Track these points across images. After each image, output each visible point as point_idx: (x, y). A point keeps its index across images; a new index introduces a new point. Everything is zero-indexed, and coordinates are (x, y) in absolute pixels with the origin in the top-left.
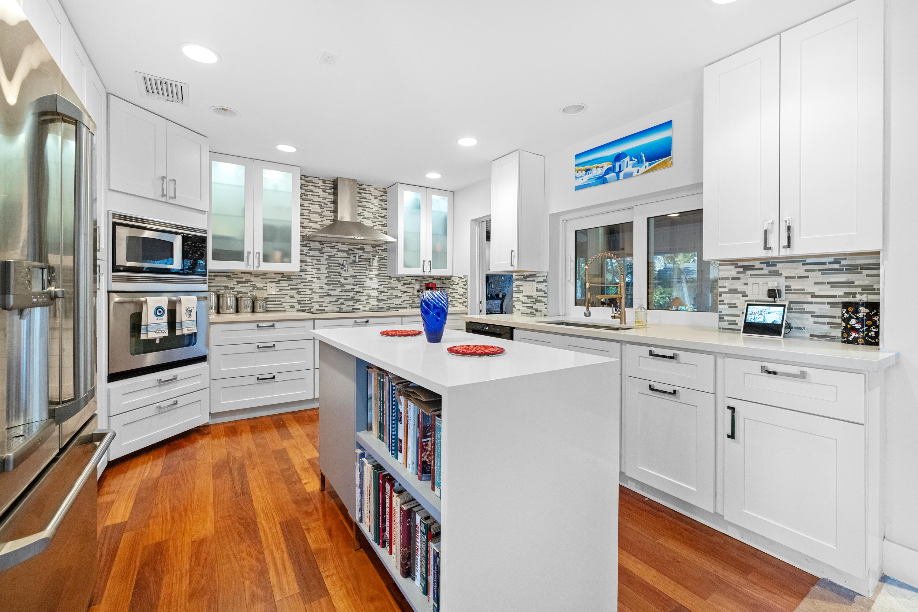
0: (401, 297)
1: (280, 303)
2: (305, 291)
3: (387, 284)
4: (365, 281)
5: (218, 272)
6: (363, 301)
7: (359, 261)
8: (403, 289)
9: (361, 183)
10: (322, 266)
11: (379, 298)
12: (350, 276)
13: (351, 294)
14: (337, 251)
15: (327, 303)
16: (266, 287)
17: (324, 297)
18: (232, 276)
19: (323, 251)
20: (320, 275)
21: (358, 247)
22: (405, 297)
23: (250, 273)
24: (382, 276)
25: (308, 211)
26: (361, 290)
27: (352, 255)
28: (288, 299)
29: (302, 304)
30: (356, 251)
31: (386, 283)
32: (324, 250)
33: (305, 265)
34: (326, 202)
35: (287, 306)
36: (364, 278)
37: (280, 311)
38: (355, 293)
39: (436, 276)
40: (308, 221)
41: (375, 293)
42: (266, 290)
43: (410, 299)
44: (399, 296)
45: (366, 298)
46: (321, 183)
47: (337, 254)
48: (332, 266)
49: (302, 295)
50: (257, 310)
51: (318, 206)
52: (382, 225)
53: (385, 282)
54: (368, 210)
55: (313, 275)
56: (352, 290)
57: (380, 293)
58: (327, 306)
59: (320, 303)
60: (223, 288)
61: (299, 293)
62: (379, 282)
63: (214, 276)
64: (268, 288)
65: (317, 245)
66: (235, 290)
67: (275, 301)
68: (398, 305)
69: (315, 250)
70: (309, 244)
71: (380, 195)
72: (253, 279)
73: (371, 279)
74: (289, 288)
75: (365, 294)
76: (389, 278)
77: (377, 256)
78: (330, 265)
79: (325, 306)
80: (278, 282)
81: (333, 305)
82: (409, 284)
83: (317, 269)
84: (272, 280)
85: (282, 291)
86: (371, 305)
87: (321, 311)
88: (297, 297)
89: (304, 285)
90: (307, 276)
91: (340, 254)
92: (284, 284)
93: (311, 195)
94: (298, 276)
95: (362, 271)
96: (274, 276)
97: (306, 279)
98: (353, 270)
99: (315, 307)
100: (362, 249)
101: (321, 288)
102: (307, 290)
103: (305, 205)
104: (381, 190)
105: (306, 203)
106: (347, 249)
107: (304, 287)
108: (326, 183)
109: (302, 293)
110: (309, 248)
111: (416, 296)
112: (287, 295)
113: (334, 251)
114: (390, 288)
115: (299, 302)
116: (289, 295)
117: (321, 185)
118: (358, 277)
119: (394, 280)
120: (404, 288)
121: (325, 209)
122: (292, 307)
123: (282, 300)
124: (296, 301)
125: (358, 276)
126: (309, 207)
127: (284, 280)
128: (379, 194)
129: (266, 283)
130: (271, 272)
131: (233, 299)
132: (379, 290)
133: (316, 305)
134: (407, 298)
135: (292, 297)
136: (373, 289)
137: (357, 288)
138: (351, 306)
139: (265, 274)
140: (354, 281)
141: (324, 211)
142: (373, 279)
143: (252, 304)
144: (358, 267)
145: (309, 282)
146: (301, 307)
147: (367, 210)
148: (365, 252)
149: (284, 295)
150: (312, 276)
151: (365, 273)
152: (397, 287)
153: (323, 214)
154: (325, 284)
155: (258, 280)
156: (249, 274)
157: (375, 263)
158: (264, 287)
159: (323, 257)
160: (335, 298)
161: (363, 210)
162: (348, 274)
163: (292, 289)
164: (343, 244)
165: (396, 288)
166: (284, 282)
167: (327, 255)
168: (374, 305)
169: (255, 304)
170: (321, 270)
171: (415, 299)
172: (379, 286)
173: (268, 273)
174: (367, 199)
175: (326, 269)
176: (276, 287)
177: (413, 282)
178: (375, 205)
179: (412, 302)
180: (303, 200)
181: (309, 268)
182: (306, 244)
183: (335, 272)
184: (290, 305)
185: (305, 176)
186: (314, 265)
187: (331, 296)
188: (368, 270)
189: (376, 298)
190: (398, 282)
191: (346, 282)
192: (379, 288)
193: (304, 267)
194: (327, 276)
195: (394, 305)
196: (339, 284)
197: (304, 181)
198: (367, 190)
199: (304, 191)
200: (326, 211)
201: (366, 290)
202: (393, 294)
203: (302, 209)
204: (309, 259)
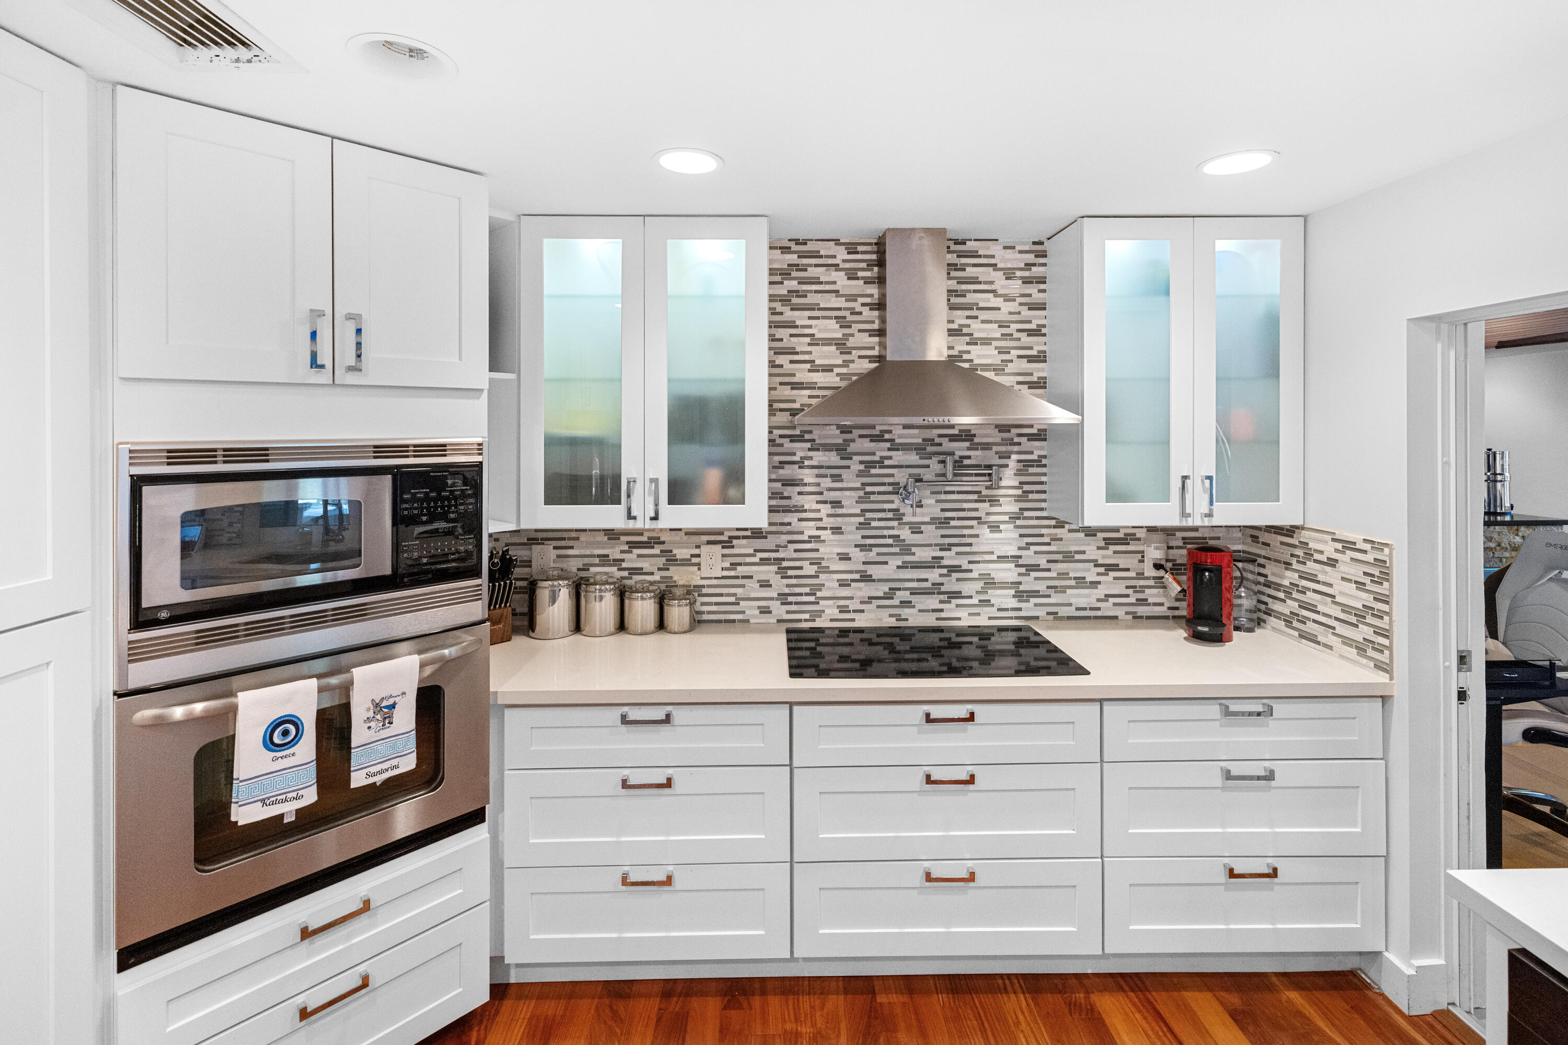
0: (1095, 584)
1: (732, 599)
2: (801, 568)
3: (1049, 544)
4: (977, 536)
6: (971, 597)
7: (955, 474)
8: (1104, 557)
9: (960, 237)
10: (848, 493)
11: (1022, 588)
12: (927, 519)
13: (933, 575)
14: (889, 449)
15: (862, 603)
16: (699, 556)
17: (853, 584)
19: (849, 450)
20: (839, 519)
21: (955, 432)
22: (1110, 585)
24: (1031, 518)
25: (808, 340)
26: (963, 562)
27: (935, 459)
29: (791, 603)
30: (947, 445)
31: (1047, 540)
32: (852, 448)
33: (800, 493)
34: (857, 306)
35: (751, 608)
36: (972, 527)
37: (733, 622)
38: (945, 571)
40: (808, 366)
41: (1007, 572)
42: (699, 564)
43: (1130, 591)
44: (1088, 580)
45: (979, 585)
46: (841, 254)
47: (890, 458)
48: (873, 493)
49: (791, 577)
50: (671, 622)
51: (835, 321)
52: (1031, 359)
53: (1042, 535)
54: (984, 315)
55: (821, 519)
56: (935, 563)
57: (1023, 570)
58: (862, 611)
59: (842, 603)
60: (597, 561)
61: (783, 572)
62: (1021, 536)
63: (578, 532)
64: (703, 560)
65: (834, 436)
66: (624, 565)
67: (721, 595)
68: (1085, 609)
69: (827, 448)
70: (811, 432)
71: (1022, 265)
72: (666, 535)
73: (995, 528)
74: (756, 560)
75: (974, 575)
76: (1053, 523)
77: (1014, 457)
78: (868, 489)
79: (854, 611)
80: (728, 544)
81: (878, 607)
82: (1123, 541)
83: (831, 502)
84: (713, 538)
85: (739, 568)
86: (995, 609)
88: (779, 584)
89: (796, 551)
90: (804, 524)
91: (899, 457)
92: (744, 547)
93: (816, 292)
95: (966, 506)
97: (802, 533)
98: (938, 501)
99: (827, 611)
100: (966, 437)
101: (845, 557)
102: (805, 564)
103: (798, 323)
104: (1027, 248)
105: (801, 318)
106: (920, 441)
107: (796, 555)
108: (857, 253)
109: (790, 573)
110: (808, 445)
111: (1151, 582)
112: (751, 577)
113: (881, 450)
114: (1059, 557)
115: (783, 598)
116: (756, 578)
117: (844, 261)
118: (953, 523)
119: (1070, 531)
120: (1108, 556)
121: (856, 327)
122: (765, 611)
123: (739, 591)
124: (775, 595)
125: (953, 519)
126: (810, 327)
127: (745, 538)
128: (1021, 260)
129: (698, 547)
132: (1021, 562)
133: (828, 607)
134: (1120, 588)
135: (765, 584)
136: (1002, 559)
137: (951, 558)
138: (934, 611)
140: (942, 536)
141: (852, 335)
142: (1002, 527)
143: (656, 607)
144: (953, 492)
145: (810, 542)
146: (788, 612)
147: (981, 318)
148: (974, 447)
149: (743, 577)
150: (820, 524)
151: (976, 510)
152: (1084, 552)
153: (849, 344)
154: (856, 546)
155: (678, 538)
157: (1009, 478)
158: (692, 556)
159: (849, 467)
160: (885, 588)
161: (968, 317)
162: (923, 515)
163: (764, 561)
164: (908, 426)
165: (1077, 557)
166: (744, 541)
167: (861, 462)
168: (1007, 610)
169: (665, 607)
170: (842, 507)
171: (1147, 591)
172: (1020, 548)
174: (980, 283)
175: (857, 502)
176: (723, 556)
177: (1138, 536)
178: (1008, 299)
179: (1137, 600)
180: (792, 309)
181: (809, 502)
182: (801, 431)
183: (884, 510)
184: (759, 607)
185: (798, 242)
186: (825, 493)
187: (874, 581)
188: (985, 501)
189: (1010, 588)
190: (1086, 535)
191: (917, 538)
192: (1020, 557)
193: (797, 500)
194: (860, 524)
195: (1073, 608)
196: (896, 546)
197: (796, 256)
198: (980, 256)
199: (795, 283)
200: (857, 334)
201: (978, 562)
202: (1068, 574)
203: (791, 335)
204: (808, 476)
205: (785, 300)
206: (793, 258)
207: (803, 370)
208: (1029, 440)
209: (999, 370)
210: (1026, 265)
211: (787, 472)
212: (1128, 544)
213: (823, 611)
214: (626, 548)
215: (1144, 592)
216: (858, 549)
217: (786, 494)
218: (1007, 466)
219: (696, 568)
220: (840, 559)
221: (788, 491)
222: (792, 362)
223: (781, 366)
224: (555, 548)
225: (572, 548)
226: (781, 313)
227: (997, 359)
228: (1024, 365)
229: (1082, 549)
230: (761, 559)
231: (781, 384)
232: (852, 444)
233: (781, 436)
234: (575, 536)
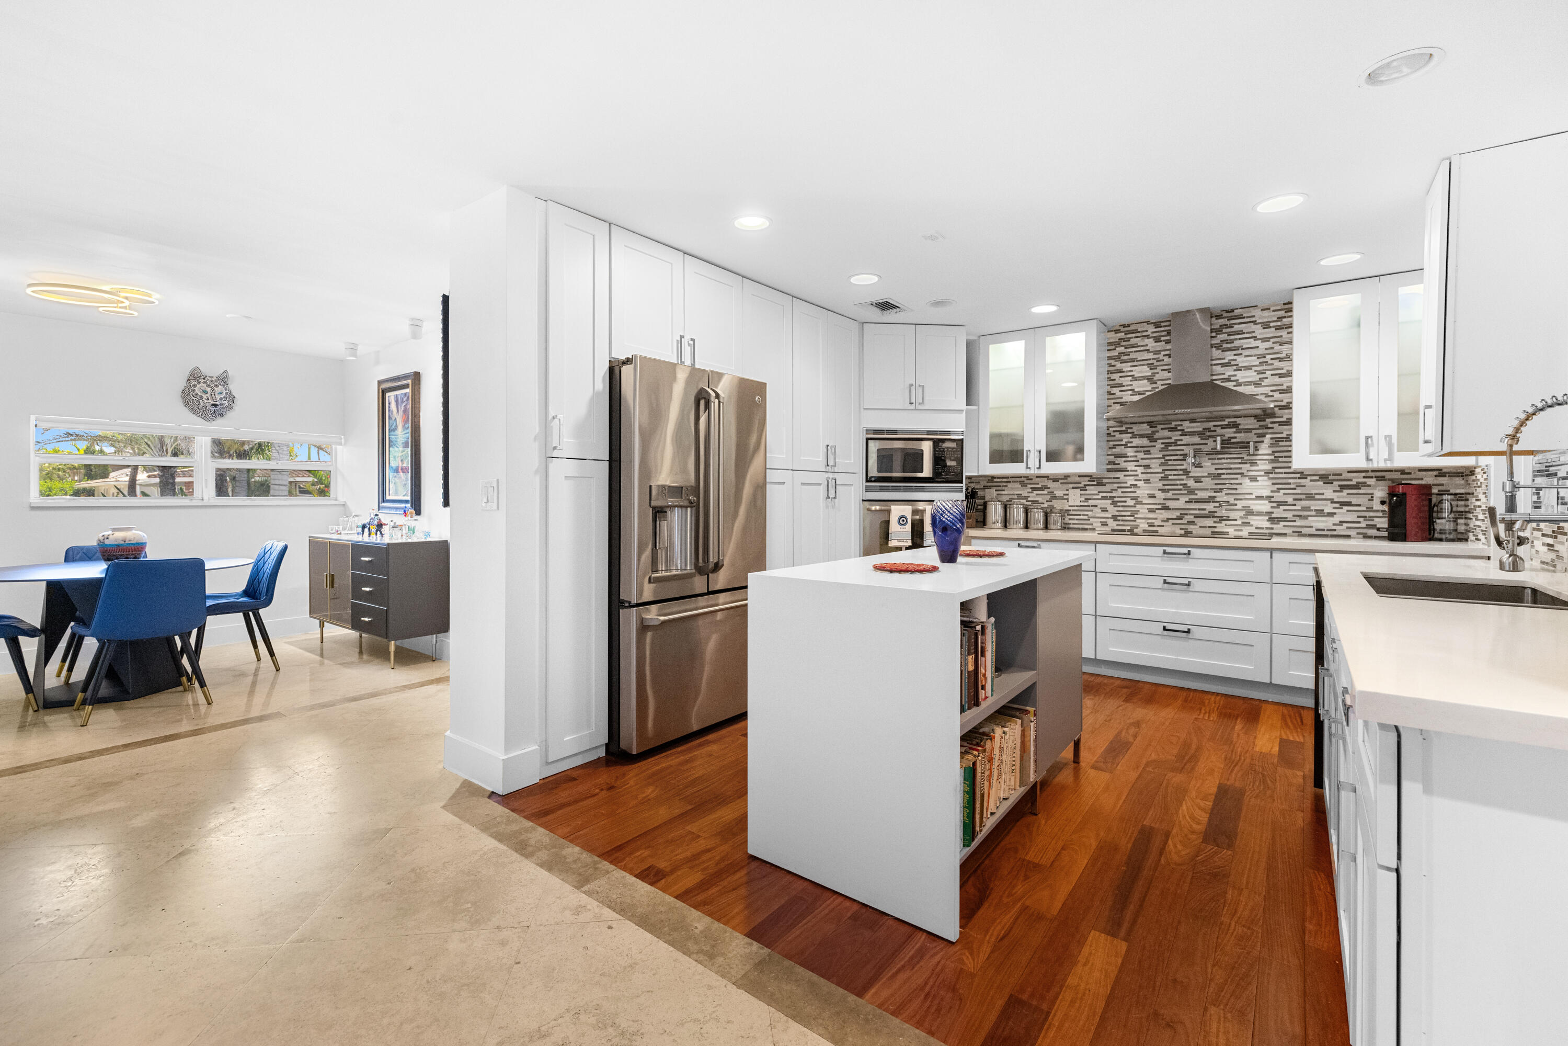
0: (1331, 515)
1: (1086, 517)
2: (1125, 502)
3: (1295, 489)
4: (1241, 484)
6: (1236, 520)
7: (1222, 448)
8: (1338, 497)
9: (1230, 309)
10: (1154, 461)
11: (1273, 515)
12: (1206, 474)
13: (1210, 507)
14: (1181, 435)
15: (1162, 521)
16: (1068, 495)
17: (1157, 511)
18: (1026, 481)
19: (1155, 437)
20: (1149, 475)
21: (1226, 423)
22: (1343, 514)
23: (1048, 477)
24: (1281, 473)
25: (1130, 378)
26: (1231, 499)
27: (1211, 440)
28: (1097, 512)
29: (1119, 520)
30: (1219, 431)
31: (1293, 486)
32: (1157, 435)
33: (1125, 462)
34: (1161, 357)
35: (1096, 522)
36: (1237, 479)
37: (1086, 529)
38: (1217, 504)
39: (1446, 467)
40: (1130, 392)
41: (1264, 506)
42: (1067, 499)
43: (1361, 520)
44: (1326, 511)
45: (1242, 513)
46: (1151, 329)
47: (1181, 440)
48: (1170, 460)
49: (1120, 506)
50: (1051, 526)
51: (1146, 366)
53: (1290, 484)
54: (1247, 352)
55: (1137, 475)
56: (1211, 499)
57: (1275, 505)
58: (1163, 526)
59: (1150, 521)
60: (1016, 497)
61: (1115, 504)
62: (1273, 484)
63: (1007, 482)
64: (1070, 497)
65: (1146, 430)
66: (1029, 499)
67: (1080, 515)
68: (1324, 530)
69: (1141, 436)
70: (1131, 428)
71: (1276, 319)
72: (1051, 484)
73: (1253, 479)
74: (1099, 497)
75: (1239, 507)
76: (1298, 475)
77: (1268, 436)
78: (1167, 458)
79: (1158, 526)
80: (1083, 489)
81: (1173, 524)
82: (1357, 486)
83: (1144, 466)
84: (1075, 485)
85: (1089, 501)
86: (1253, 527)
87: (1153, 533)
88: (1112, 510)
89: (1122, 492)
90: (1128, 478)
91: (1186, 439)
92: (1092, 490)
93: (1135, 352)
94: (1114, 478)
95: (1232, 466)
96: (1078, 479)
97: (1126, 483)
98: (1212, 464)
99: (1141, 525)
100: (1235, 425)
101: (1152, 496)
102: (1128, 499)
103: (1124, 370)
104: (1279, 308)
105: (1127, 367)
106: (1201, 429)
107: (1122, 495)
108: (1161, 327)
110: (1130, 435)
111: (1380, 514)
112: (1096, 506)
113: (1175, 436)
114: (1303, 497)
115: (1115, 517)
116: (1099, 506)
117: (1152, 333)
118: (1223, 476)
119: (1311, 481)
120: (1343, 496)
121: (1160, 368)
122: (1105, 524)
123: (1090, 513)
124: (1110, 516)
125: (1224, 474)
126: (1132, 371)
127: (1093, 485)
128: (1274, 316)
129: (1067, 490)
130: (1074, 475)
131: (1021, 510)
132: (1273, 500)
133: (1142, 523)
134: (1352, 517)
135: (1104, 510)
136: (1259, 498)
137: (1222, 497)
138: (1210, 527)
139: (1066, 477)
140: (1216, 484)
141: (1158, 373)
142: (1259, 478)
143: (1045, 518)
144: (1223, 458)
145: (1130, 488)
146: (1117, 525)
147: (1244, 354)
148: (1239, 431)
149: (1092, 506)
150: (1136, 478)
151: (1241, 468)
152: (1323, 494)
153: (1155, 378)
154: (1159, 490)
155: (1057, 486)
156: (1046, 479)
157: (1265, 449)
158: (1064, 495)
159: (1155, 446)
160: (1178, 513)
161: (1235, 355)
162: (1203, 472)
163: (1104, 498)
164: (1193, 421)
165: (1317, 497)
166: (1093, 487)
167: (1162, 443)
168: (1262, 528)
169: (1049, 518)
170: (1151, 468)
171: (1376, 520)
172: (1272, 491)
173: (1069, 476)
174: (1244, 333)
175: (1160, 465)
176: (1081, 495)
177: (1368, 483)
178: (1265, 340)
179: (1367, 525)
180: (1121, 363)
181: (1131, 466)
182: (1126, 428)
183: (1177, 470)
184: (1101, 522)
185: (1124, 326)
186: (1140, 461)
187: (1170, 509)
188: (1246, 463)
189: (1265, 515)
190: (1324, 483)
191: (1198, 485)
192: (1273, 497)
193: (1123, 465)
194: (1162, 477)
195: (1314, 529)
196: (1185, 490)
197: (1123, 334)
198: (1244, 318)
199: (1123, 348)
200: (1161, 372)
201: (1241, 499)
202: (1310, 507)
203: (1121, 377)
204: (1130, 452)
205: (1116, 358)
206: (1122, 335)
207: (1127, 395)
208: (1279, 425)
209: (1257, 384)
210: (1278, 318)
211: (1117, 450)
212: (1360, 489)
213: (1139, 525)
214: (1030, 490)
215: (1373, 520)
216: (1160, 492)
217: (1117, 462)
218: (1263, 442)
219: (1066, 501)
220: (1149, 497)
221: (1118, 460)
222: (1120, 391)
223: (1114, 394)
224: (996, 491)
225: (1004, 490)
226: (1114, 366)
227: (1256, 378)
228: (1277, 380)
229: (1321, 492)
230: (1102, 497)
231: (1114, 403)
232: (1157, 434)
233: (1114, 431)
234: (1005, 484)
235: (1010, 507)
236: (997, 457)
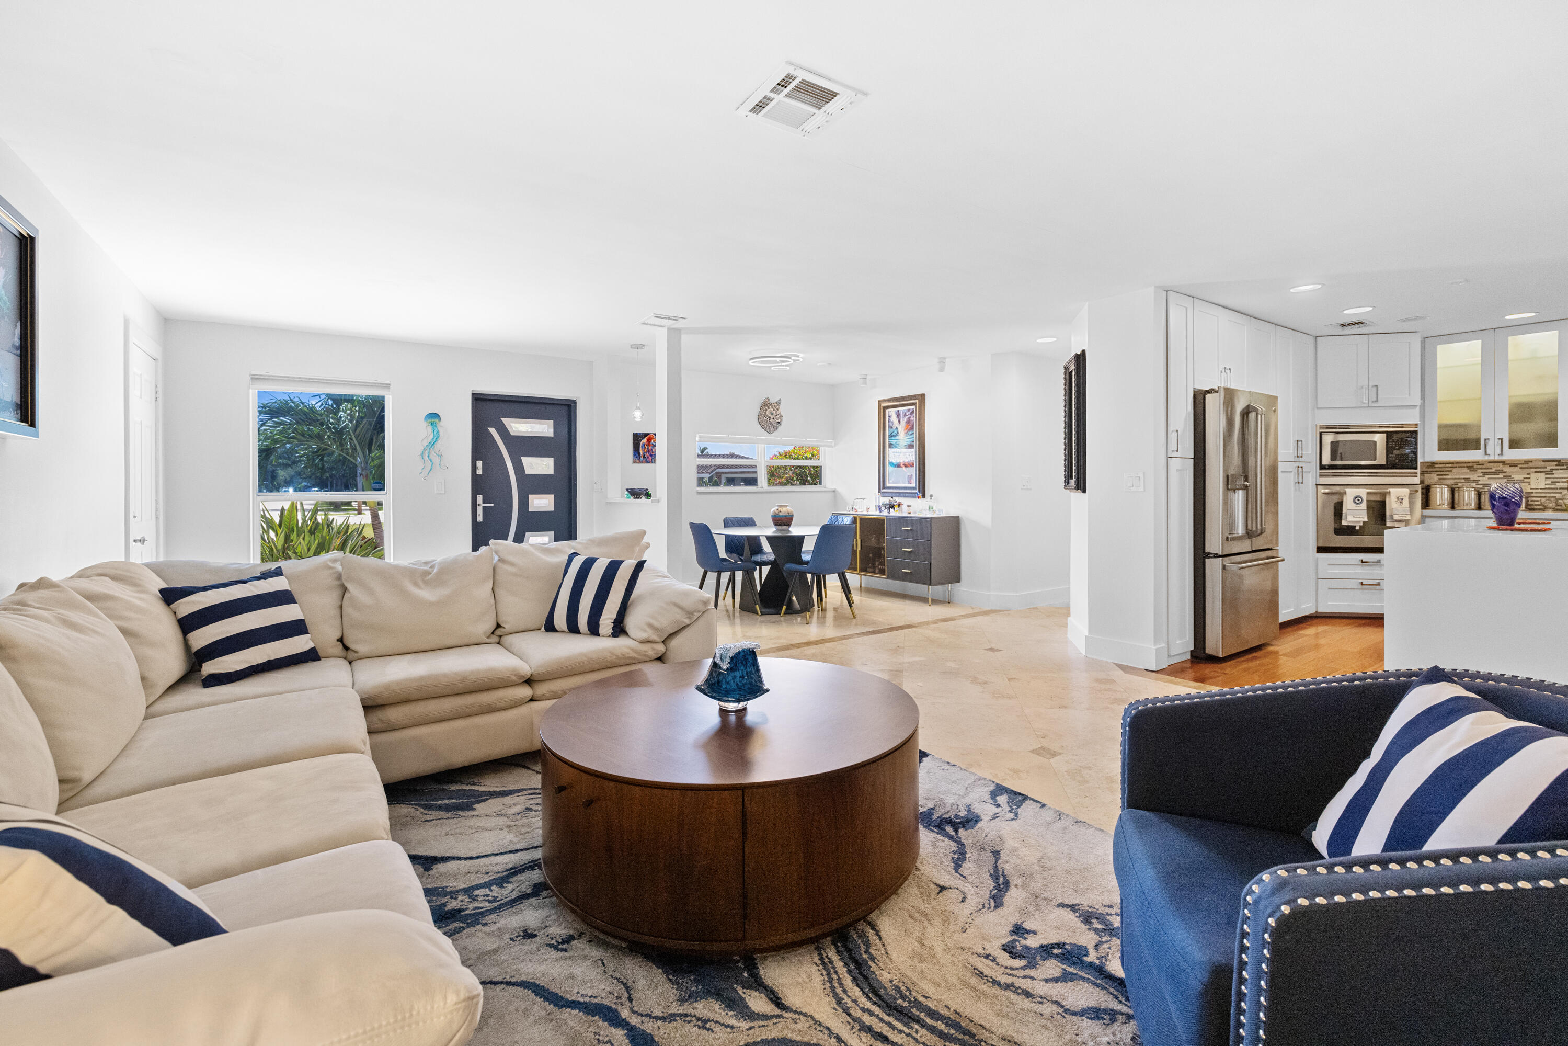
5: (1457, 463)
16: (1529, 478)
18: (1475, 466)
23: (1503, 462)
42: (1529, 483)
60: (1463, 481)
64: (1532, 481)
72: (1507, 469)
80: (1550, 472)
84: (1539, 470)
85: (1557, 484)
92: (1561, 474)
96: (1543, 464)
127: (1561, 469)
129: (1529, 474)
130: (1539, 460)
131: (1473, 493)
139: (1527, 462)
149: (1560, 489)
155: (1515, 470)
156: (1501, 464)
158: (1524, 478)
166: (1561, 471)
173: (1532, 462)
176: (1546, 478)
214: (1481, 475)
219: (1527, 484)
224: (1438, 475)
234: (1449, 469)
235: (1458, 490)
236: (1445, 445)
